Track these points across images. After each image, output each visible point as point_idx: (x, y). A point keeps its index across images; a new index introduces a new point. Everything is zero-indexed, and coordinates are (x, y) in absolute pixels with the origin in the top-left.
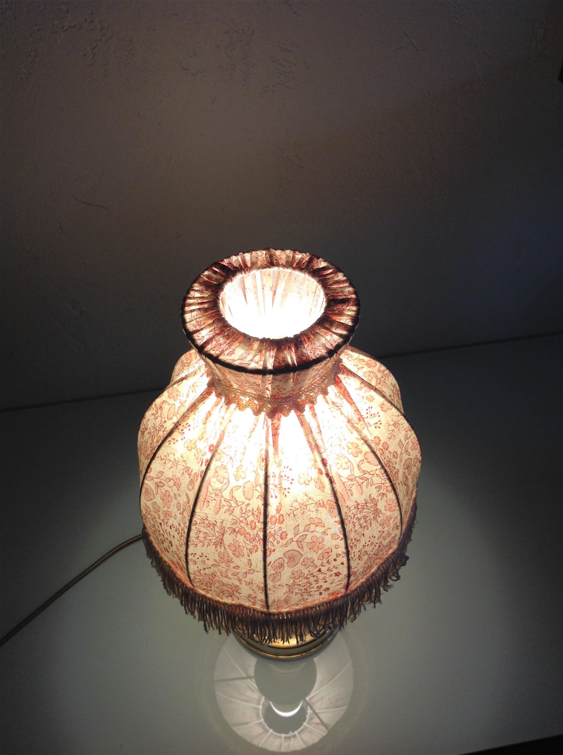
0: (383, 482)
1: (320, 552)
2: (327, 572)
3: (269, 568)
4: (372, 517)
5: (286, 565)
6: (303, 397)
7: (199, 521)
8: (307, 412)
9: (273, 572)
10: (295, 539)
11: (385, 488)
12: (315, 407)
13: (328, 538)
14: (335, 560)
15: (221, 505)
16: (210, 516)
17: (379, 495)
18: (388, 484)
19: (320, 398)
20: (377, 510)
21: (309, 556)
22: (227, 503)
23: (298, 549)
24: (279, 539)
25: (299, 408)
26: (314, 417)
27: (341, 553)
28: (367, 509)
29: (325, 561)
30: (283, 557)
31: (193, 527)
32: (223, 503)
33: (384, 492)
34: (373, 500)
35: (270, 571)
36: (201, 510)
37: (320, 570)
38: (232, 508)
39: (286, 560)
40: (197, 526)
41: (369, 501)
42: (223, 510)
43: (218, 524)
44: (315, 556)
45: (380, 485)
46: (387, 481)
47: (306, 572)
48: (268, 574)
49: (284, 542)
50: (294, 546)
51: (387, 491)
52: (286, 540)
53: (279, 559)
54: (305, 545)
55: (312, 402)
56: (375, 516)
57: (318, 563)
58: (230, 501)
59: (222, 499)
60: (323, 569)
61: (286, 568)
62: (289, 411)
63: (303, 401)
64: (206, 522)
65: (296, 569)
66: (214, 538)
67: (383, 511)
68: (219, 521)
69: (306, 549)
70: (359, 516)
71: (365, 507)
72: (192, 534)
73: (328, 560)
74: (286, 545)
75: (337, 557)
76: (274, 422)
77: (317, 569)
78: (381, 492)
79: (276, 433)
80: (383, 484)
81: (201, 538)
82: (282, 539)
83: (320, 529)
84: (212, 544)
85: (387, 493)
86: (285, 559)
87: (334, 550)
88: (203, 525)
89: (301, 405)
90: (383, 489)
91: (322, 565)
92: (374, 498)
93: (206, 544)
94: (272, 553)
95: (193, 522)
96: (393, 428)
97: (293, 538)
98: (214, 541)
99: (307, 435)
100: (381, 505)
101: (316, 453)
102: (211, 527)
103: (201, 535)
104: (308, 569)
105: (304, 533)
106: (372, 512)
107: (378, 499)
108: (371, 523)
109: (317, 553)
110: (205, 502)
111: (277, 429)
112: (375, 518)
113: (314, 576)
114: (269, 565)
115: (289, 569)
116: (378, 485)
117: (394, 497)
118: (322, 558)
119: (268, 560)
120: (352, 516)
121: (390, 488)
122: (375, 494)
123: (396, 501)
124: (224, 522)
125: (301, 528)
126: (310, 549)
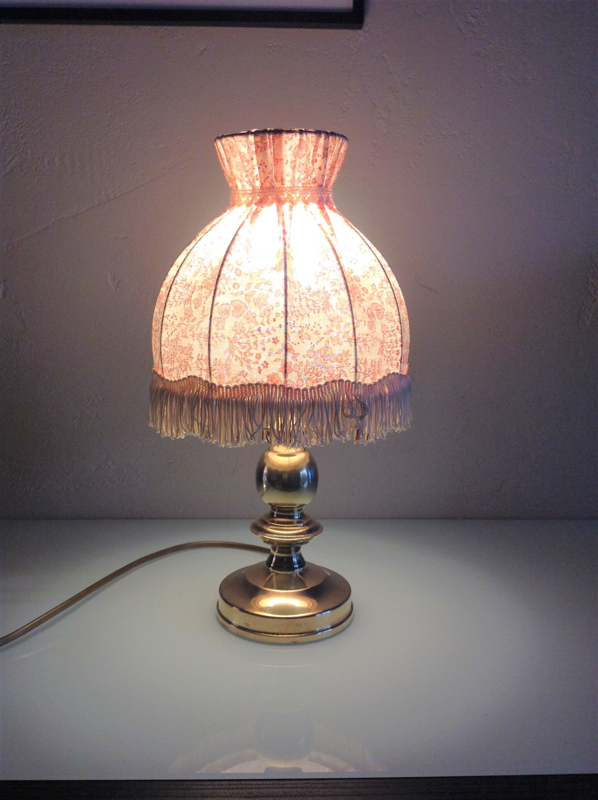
0: (338, 278)
1: (263, 308)
2: (266, 334)
3: (215, 308)
4: (322, 306)
5: (231, 313)
6: (286, 196)
7: (179, 281)
8: (286, 207)
9: (218, 316)
10: (245, 293)
11: (339, 285)
12: (295, 208)
13: (272, 295)
14: (274, 320)
15: (200, 270)
16: (188, 278)
17: (333, 290)
18: (342, 281)
19: (300, 204)
20: (328, 303)
21: (253, 311)
22: (204, 268)
23: (245, 301)
24: (231, 286)
25: (280, 202)
26: (290, 211)
27: (280, 312)
28: (318, 297)
29: (265, 319)
30: (230, 304)
31: (173, 287)
32: (202, 268)
33: (338, 289)
34: (325, 292)
35: (215, 314)
36: (184, 271)
37: (259, 330)
38: (206, 272)
39: (232, 309)
40: (177, 286)
41: (322, 291)
42: (200, 274)
43: (193, 285)
44: (258, 312)
45: (335, 281)
46: (342, 278)
47: (247, 327)
48: (214, 316)
49: (235, 291)
50: (242, 298)
51: (341, 289)
52: (237, 291)
53: (226, 304)
54: (252, 299)
55: (293, 203)
56: (325, 307)
57: (259, 319)
58: (207, 268)
59: (202, 266)
60: (263, 329)
61: (231, 316)
62: (272, 203)
63: (284, 199)
64: (184, 283)
65: (239, 320)
66: (186, 296)
67: (334, 307)
68: (194, 282)
69: (252, 304)
70: (308, 297)
71: (316, 295)
72: (171, 294)
73: (268, 319)
74: (236, 295)
75: (277, 316)
76: (258, 208)
77: (256, 328)
78: (335, 287)
79: (256, 214)
80: (338, 281)
81: (176, 298)
82: (234, 287)
83: (268, 287)
84: (182, 302)
85: (341, 291)
86: (232, 307)
87: (275, 308)
88: (181, 285)
89: (282, 201)
90: (337, 285)
91: (262, 324)
92: (327, 292)
93: (179, 303)
94: (222, 294)
95: (175, 282)
96: (369, 270)
97: (243, 292)
98: (184, 299)
99: (279, 216)
100: (333, 301)
101: (281, 226)
102: (187, 287)
103: (177, 295)
104: (249, 324)
105: (254, 290)
106: (322, 303)
107: (331, 294)
108: (319, 310)
109: (260, 308)
110: (188, 265)
111: (258, 212)
112: (324, 309)
113: (254, 335)
114: (216, 305)
115: (234, 319)
116: (333, 281)
117: (347, 298)
118: (263, 315)
119: (217, 299)
120: (301, 292)
121: (343, 286)
122: (329, 288)
123: (348, 303)
124: (197, 282)
125: (253, 286)
126: (255, 304)
